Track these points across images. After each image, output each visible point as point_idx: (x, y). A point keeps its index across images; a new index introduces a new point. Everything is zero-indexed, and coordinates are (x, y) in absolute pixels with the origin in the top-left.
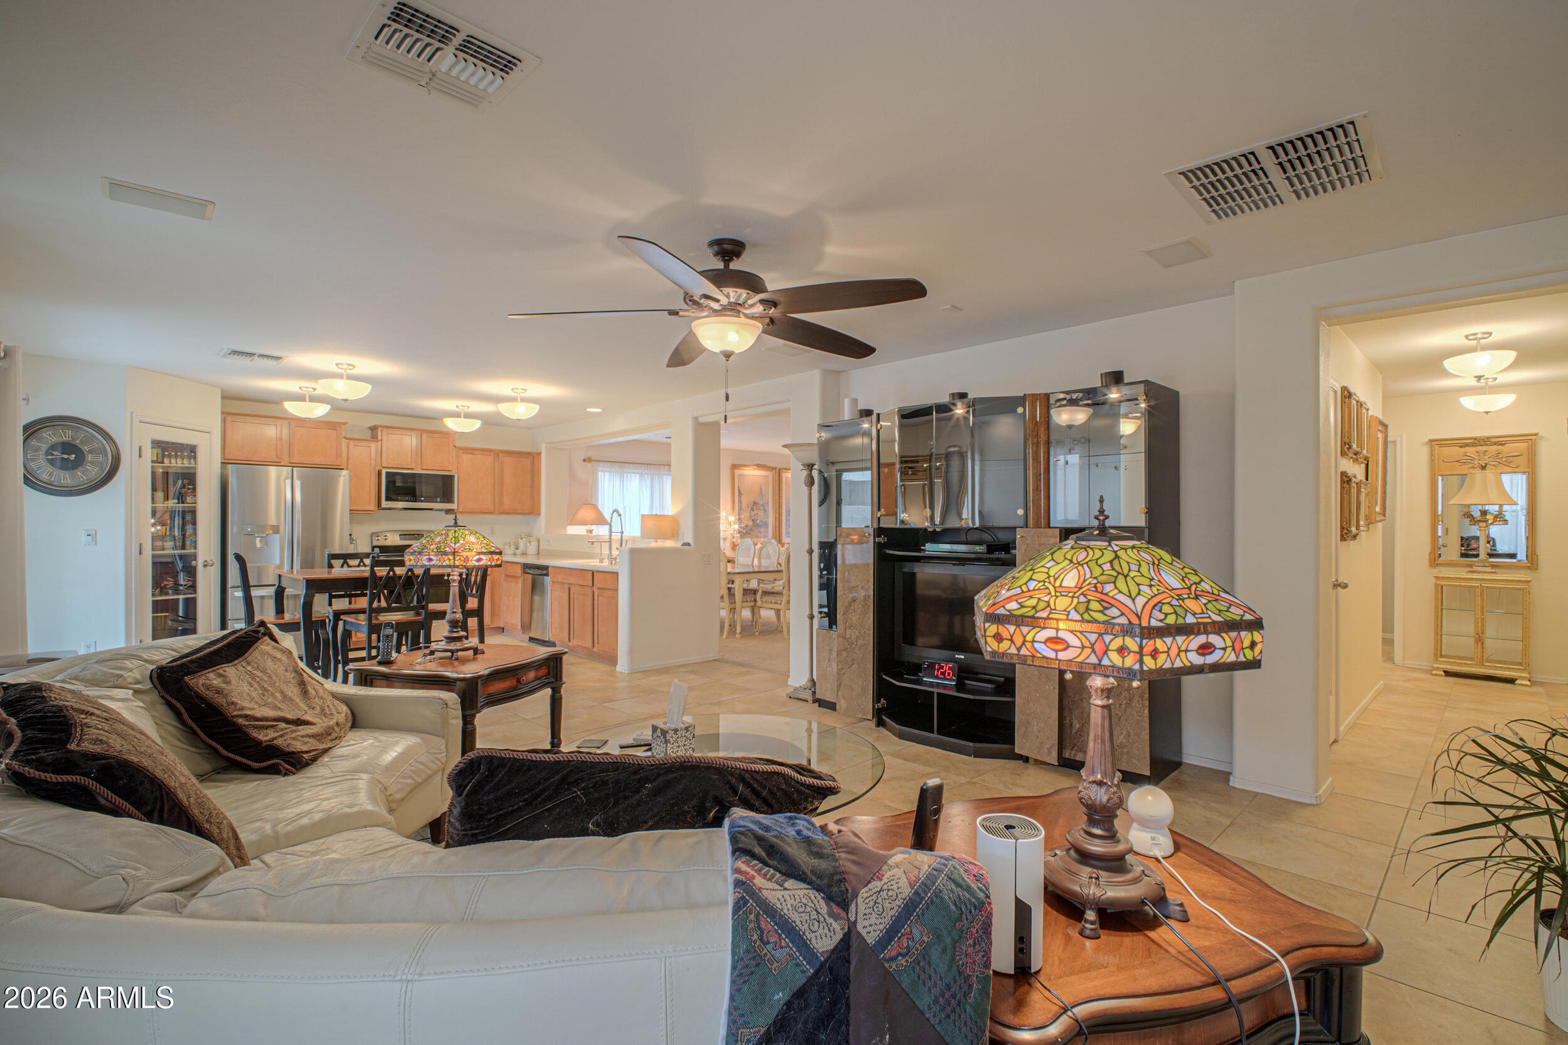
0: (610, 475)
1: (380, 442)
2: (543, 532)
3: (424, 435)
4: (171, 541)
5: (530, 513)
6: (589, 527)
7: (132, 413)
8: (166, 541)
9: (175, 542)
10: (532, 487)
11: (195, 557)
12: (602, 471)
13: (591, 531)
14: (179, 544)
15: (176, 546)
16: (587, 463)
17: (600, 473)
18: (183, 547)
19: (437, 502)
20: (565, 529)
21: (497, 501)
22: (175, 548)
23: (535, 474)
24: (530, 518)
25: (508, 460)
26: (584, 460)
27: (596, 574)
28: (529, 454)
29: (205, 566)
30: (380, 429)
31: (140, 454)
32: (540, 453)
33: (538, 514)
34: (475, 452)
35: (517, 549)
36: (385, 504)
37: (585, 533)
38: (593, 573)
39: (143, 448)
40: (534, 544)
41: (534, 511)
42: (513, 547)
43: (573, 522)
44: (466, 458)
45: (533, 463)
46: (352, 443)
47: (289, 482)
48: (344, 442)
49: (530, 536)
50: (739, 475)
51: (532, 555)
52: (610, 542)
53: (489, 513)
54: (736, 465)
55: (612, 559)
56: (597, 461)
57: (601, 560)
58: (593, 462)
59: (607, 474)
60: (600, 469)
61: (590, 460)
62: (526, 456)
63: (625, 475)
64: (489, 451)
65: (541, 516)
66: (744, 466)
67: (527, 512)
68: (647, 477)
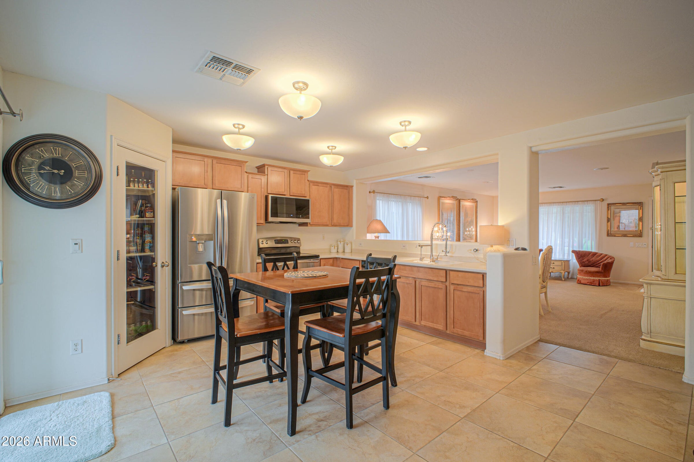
0: (382, 202)
1: (266, 176)
2: (355, 238)
3: (292, 172)
4: (134, 246)
5: (347, 226)
6: (376, 234)
7: (111, 136)
8: (131, 246)
9: (137, 247)
10: (349, 208)
11: (153, 259)
12: (379, 199)
13: (378, 237)
14: (139, 248)
15: (137, 250)
16: (372, 194)
17: (378, 201)
18: (143, 250)
19: (299, 218)
20: (366, 237)
21: (330, 217)
22: (137, 251)
23: (350, 199)
24: (347, 228)
25: (336, 190)
26: (370, 192)
27: (448, 272)
28: (347, 186)
29: (162, 266)
30: (266, 167)
31: (118, 172)
32: (352, 186)
33: (352, 226)
34: (320, 185)
35: (338, 249)
36: (270, 219)
38: (446, 271)
39: (119, 168)
40: (349, 246)
41: (349, 224)
42: (336, 248)
43: (369, 232)
44: (314, 188)
45: (349, 192)
46: (250, 176)
47: (219, 201)
48: (246, 175)
49: (344, 240)
50: (442, 203)
51: (348, 253)
52: (431, 245)
53: (327, 225)
54: (441, 197)
55: (434, 258)
56: (376, 192)
57: (421, 259)
58: (375, 193)
59: (381, 202)
60: (377, 198)
61: (374, 192)
62: (346, 188)
63: (390, 202)
64: (327, 184)
65: (353, 228)
66: (444, 197)
67: (346, 224)
68: (400, 204)
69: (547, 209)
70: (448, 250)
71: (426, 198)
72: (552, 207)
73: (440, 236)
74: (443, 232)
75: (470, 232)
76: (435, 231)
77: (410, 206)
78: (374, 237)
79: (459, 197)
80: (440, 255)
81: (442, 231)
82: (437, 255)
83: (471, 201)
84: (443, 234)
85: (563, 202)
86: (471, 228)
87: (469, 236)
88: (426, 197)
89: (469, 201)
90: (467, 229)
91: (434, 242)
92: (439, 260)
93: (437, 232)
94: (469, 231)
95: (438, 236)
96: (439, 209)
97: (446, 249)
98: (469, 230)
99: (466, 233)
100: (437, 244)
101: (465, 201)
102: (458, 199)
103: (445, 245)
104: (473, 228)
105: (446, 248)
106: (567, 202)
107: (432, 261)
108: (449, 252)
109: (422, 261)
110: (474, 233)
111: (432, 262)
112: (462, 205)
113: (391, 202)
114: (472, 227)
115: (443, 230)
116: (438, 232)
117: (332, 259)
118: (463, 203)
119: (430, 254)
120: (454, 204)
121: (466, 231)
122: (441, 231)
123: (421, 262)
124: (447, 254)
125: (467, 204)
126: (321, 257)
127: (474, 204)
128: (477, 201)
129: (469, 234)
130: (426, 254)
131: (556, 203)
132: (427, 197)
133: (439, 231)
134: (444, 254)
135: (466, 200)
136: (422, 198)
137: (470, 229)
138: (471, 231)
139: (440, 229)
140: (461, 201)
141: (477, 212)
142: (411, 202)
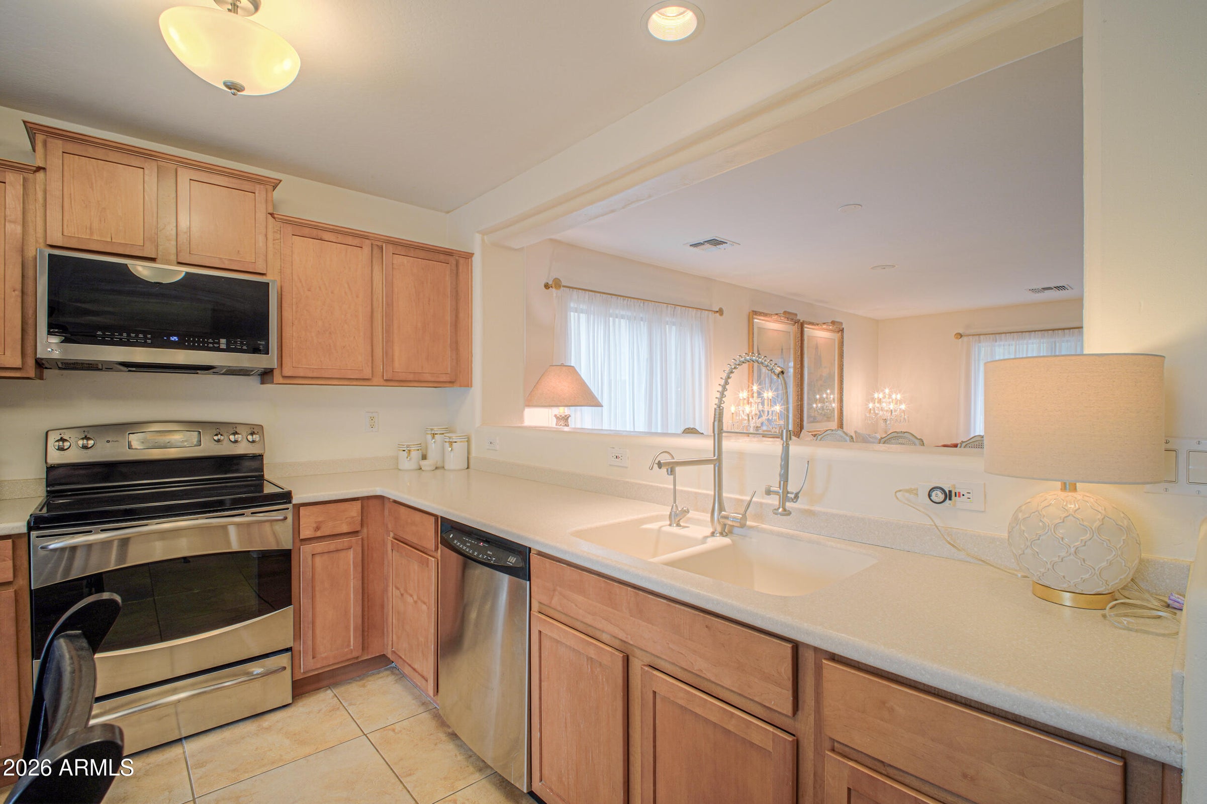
0: (588, 318)
1: (39, 173)
2: (478, 422)
5: (450, 383)
6: (562, 411)
12: (576, 311)
13: (565, 419)
16: (553, 291)
17: (573, 316)
20: (521, 418)
21: (379, 352)
24: (449, 392)
25: (402, 261)
26: (547, 286)
27: (808, 659)
28: (449, 253)
30: (40, 138)
32: (469, 256)
33: (468, 384)
34: (327, 236)
35: (424, 457)
37: (553, 423)
38: (796, 651)
40: (460, 447)
41: (457, 377)
42: (415, 455)
43: (530, 402)
44: (301, 245)
45: (456, 274)
49: (449, 430)
50: (759, 328)
51: (454, 470)
52: (717, 462)
53: (364, 381)
54: (755, 313)
55: (726, 517)
56: (564, 286)
57: (676, 515)
58: (562, 288)
59: (583, 317)
60: (572, 305)
61: (557, 284)
62: (442, 257)
63: (611, 319)
64: (363, 236)
65: (473, 388)
66: (765, 315)
67: (444, 378)
68: (644, 327)
69: (1014, 347)
70: (792, 488)
71: (718, 314)
72: (1025, 342)
73: (753, 413)
74: (763, 404)
75: (824, 403)
76: (741, 402)
77: (672, 335)
78: (555, 420)
79: (801, 317)
80: (757, 503)
81: (759, 400)
82: (742, 501)
83: (828, 327)
84: (760, 407)
85: (1053, 330)
86: (827, 394)
87: (820, 412)
88: (718, 310)
89: (824, 326)
90: (818, 397)
91: (729, 444)
92: (751, 527)
93: (746, 402)
94: (822, 400)
95: (748, 413)
96: (751, 344)
97: (786, 481)
98: (821, 398)
99: (814, 405)
100: (741, 455)
101: (816, 327)
102: (797, 322)
103: (779, 461)
104: (830, 394)
105: (785, 478)
106: (1064, 329)
107: (719, 529)
108: (797, 496)
109: (678, 525)
110: (835, 405)
111: (721, 534)
112: (808, 336)
113: (617, 320)
114: (828, 391)
115: (762, 398)
116: (748, 403)
117: (359, 503)
118: (809, 331)
119: (712, 493)
120: (790, 332)
121: (816, 401)
122: (755, 399)
123: (674, 529)
124: (789, 505)
125: (818, 335)
126: (295, 501)
127: (836, 336)
128: (843, 329)
129: (823, 407)
130: (696, 493)
131: (1035, 331)
132: (720, 312)
133: (751, 399)
134: (774, 501)
135: (818, 325)
136: (707, 312)
137: (825, 396)
138: (826, 400)
139: (755, 395)
140: (805, 326)
141: (843, 356)
142: (674, 324)
